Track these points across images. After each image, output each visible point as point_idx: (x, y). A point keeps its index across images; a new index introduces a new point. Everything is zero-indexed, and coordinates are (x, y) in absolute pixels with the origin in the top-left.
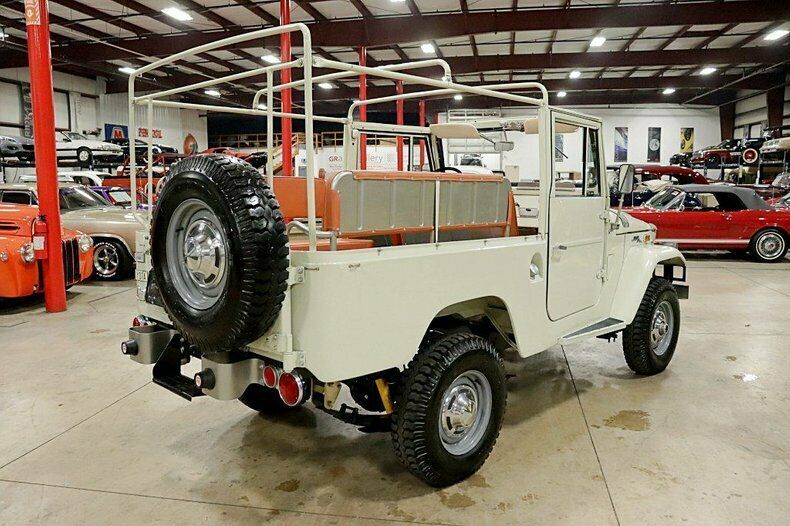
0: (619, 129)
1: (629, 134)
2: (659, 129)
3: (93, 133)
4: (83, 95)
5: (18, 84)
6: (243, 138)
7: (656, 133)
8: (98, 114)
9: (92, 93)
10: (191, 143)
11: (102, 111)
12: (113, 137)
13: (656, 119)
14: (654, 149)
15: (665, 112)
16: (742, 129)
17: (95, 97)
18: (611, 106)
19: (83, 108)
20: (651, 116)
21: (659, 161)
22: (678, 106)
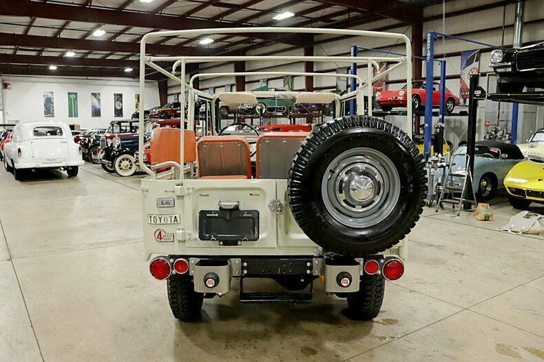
0: (94, 95)
1: (101, 98)
2: (122, 95)
7: (119, 97)
13: (119, 88)
14: (119, 108)
15: (125, 83)
16: (173, 96)
18: (89, 78)
20: (116, 86)
21: (122, 116)
22: (132, 79)
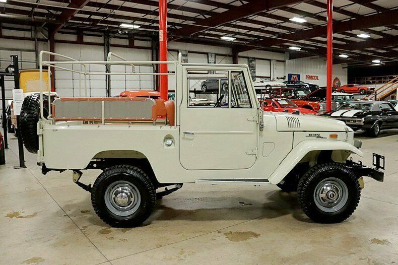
3: (282, 78)
4: (277, 61)
5: (248, 58)
6: (369, 78)
8: (285, 69)
9: (282, 59)
10: (337, 82)
11: (287, 67)
12: (292, 80)
17: (284, 61)
19: (278, 67)
